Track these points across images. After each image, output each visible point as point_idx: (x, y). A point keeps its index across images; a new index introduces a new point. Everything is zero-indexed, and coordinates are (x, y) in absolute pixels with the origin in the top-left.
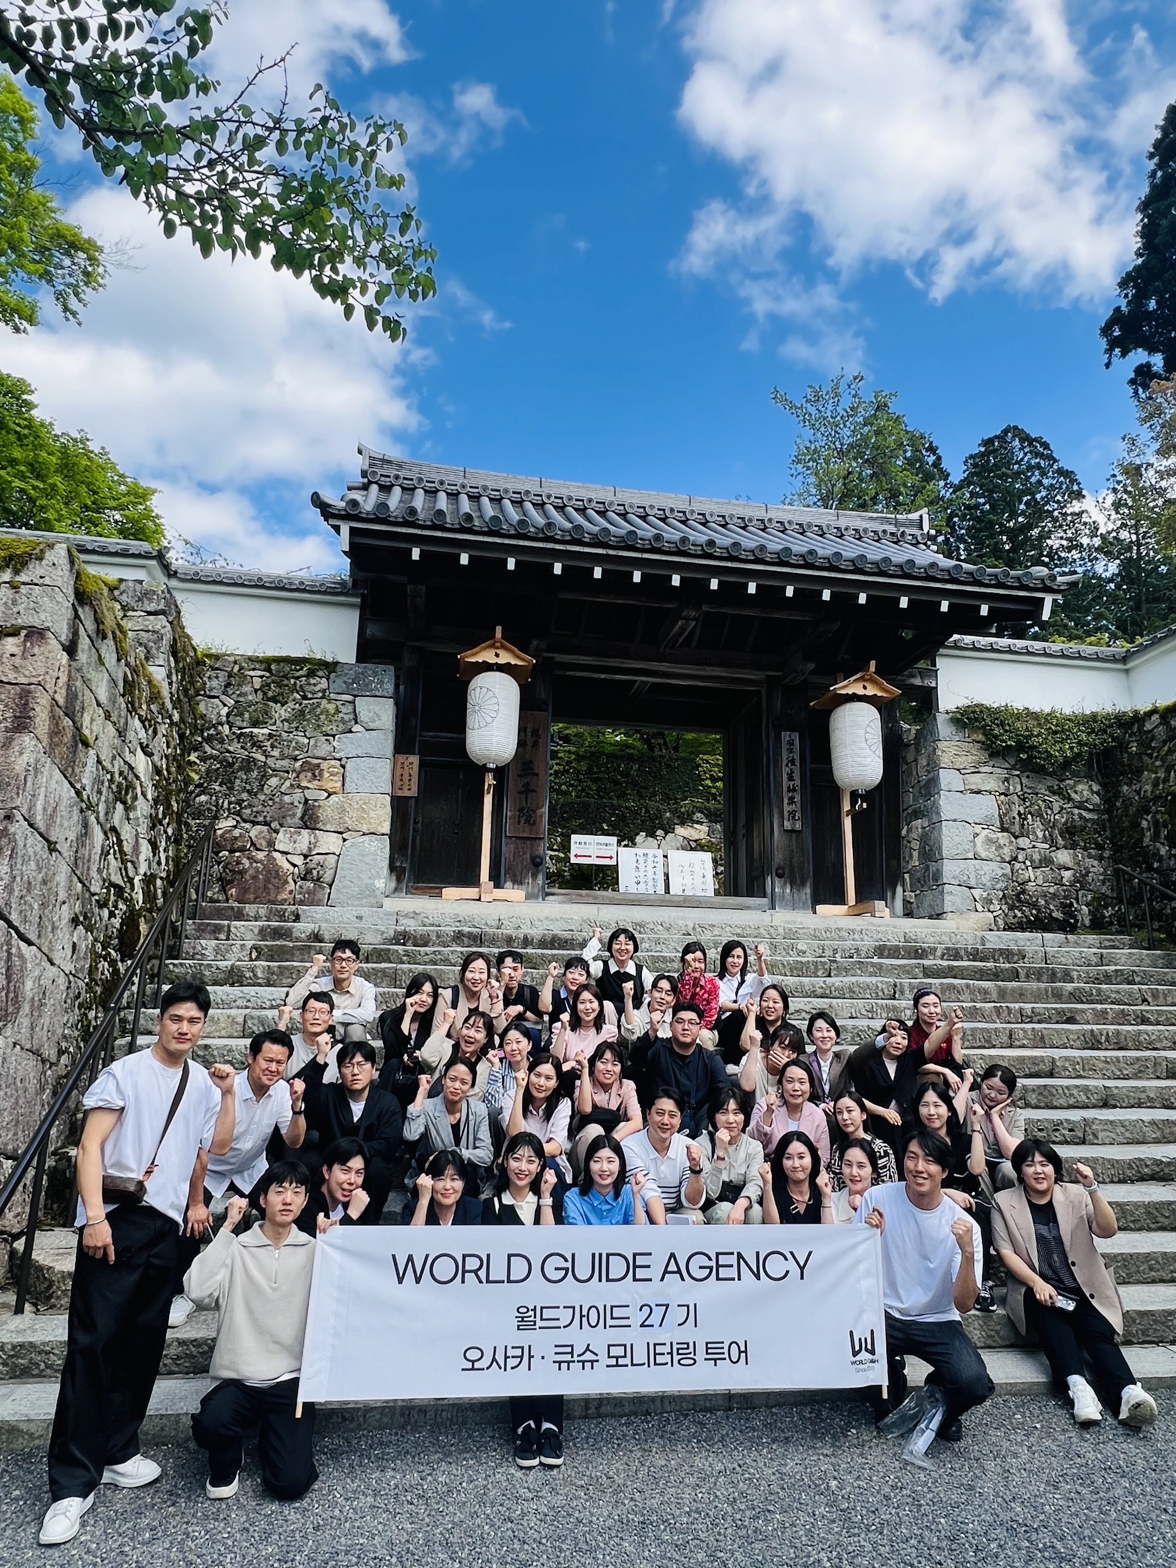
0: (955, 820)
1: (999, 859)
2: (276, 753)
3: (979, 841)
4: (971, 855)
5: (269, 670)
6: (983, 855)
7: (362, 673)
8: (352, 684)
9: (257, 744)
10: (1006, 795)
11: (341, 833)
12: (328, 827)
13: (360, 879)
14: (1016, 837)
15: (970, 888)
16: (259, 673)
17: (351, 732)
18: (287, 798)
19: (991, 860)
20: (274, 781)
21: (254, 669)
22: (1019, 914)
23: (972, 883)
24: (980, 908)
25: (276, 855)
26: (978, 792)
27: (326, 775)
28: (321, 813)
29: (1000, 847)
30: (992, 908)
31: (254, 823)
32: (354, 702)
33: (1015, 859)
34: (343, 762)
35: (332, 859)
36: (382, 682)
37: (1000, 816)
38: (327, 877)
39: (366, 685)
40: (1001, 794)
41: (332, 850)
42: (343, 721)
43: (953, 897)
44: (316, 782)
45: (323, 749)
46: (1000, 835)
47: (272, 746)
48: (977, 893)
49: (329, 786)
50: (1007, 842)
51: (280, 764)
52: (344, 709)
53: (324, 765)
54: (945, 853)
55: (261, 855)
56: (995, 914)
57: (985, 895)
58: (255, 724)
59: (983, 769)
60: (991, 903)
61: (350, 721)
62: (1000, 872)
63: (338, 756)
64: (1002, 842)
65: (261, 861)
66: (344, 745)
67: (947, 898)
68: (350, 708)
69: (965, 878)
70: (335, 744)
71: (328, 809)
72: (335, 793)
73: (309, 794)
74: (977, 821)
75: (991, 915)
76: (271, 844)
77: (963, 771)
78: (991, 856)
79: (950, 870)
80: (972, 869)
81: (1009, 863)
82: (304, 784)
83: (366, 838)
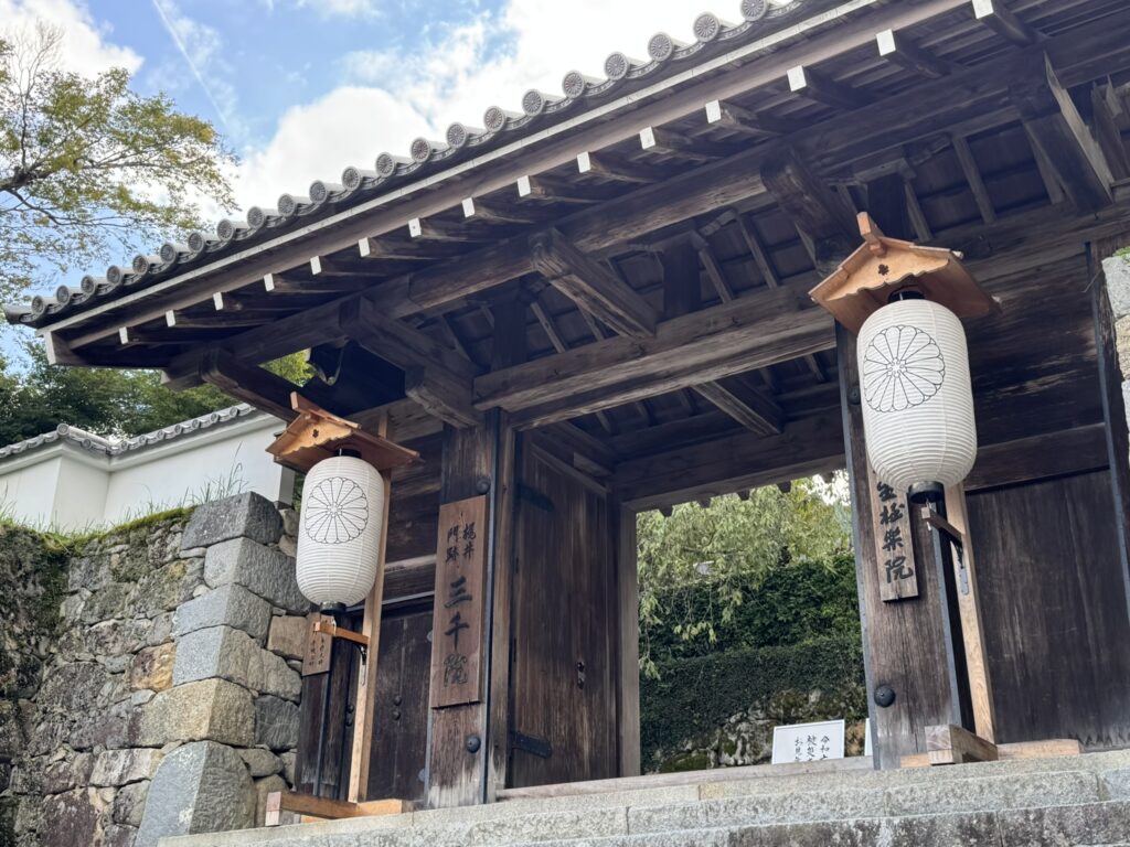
2: (117, 649)
5: (128, 541)
8: (203, 530)
9: (101, 642)
11: (159, 747)
12: (147, 741)
13: (166, 812)
16: (119, 548)
17: (193, 598)
18: (114, 709)
20: (107, 688)
21: (116, 544)
25: (91, 791)
27: (157, 665)
28: (143, 723)
31: (82, 750)
32: (204, 555)
34: (176, 642)
35: (144, 785)
36: (233, 518)
38: (135, 816)
39: (217, 527)
41: (145, 773)
42: (185, 584)
44: (146, 679)
45: (161, 631)
47: (116, 640)
49: (156, 680)
51: (118, 663)
52: (190, 569)
53: (157, 654)
55: (77, 794)
58: (102, 617)
61: (193, 582)
63: (172, 635)
65: (76, 803)
66: (182, 619)
68: (198, 564)
70: (174, 619)
71: (151, 714)
72: (161, 689)
73: (136, 698)
76: (89, 774)
82: (135, 684)
83: (183, 749)
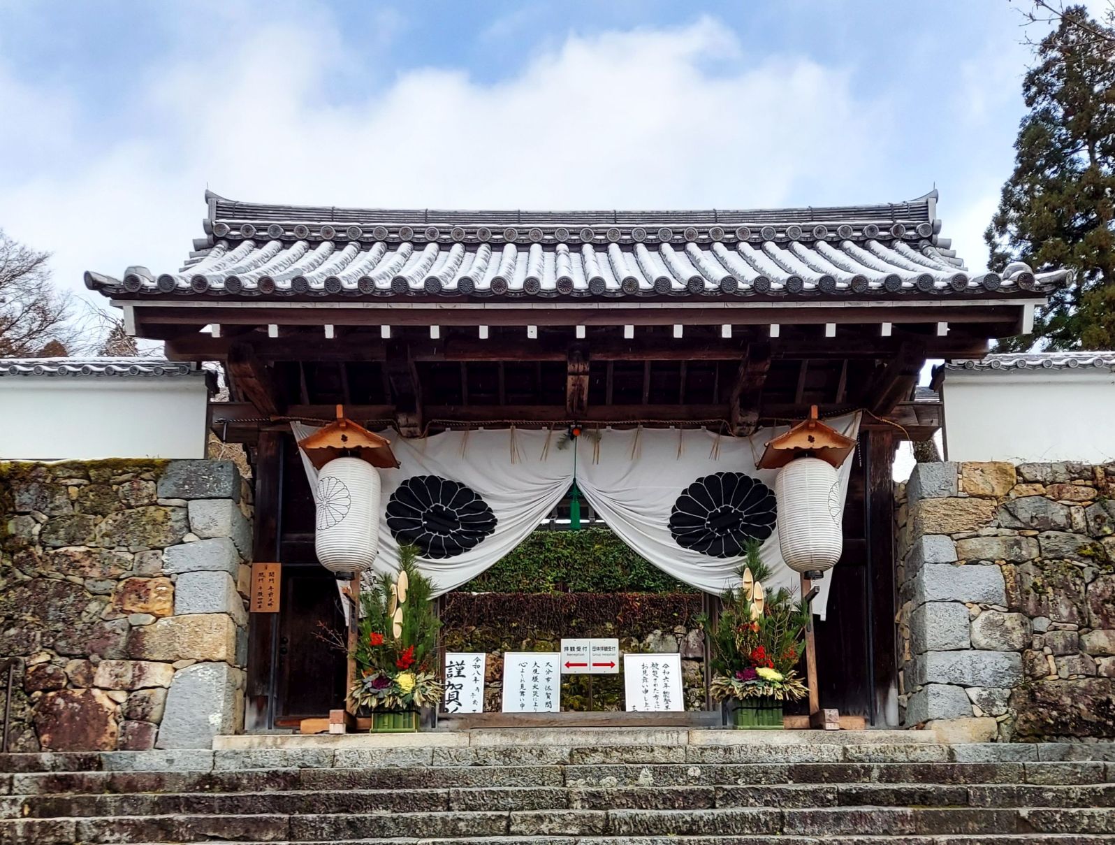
0: (943, 601)
1: (1006, 647)
2: (95, 573)
3: (977, 625)
4: (965, 644)
5: (88, 477)
6: (983, 642)
7: (195, 472)
8: (183, 485)
9: (74, 565)
10: (1016, 563)
12: (156, 656)
13: (192, 715)
14: (1032, 618)
15: (965, 687)
16: (76, 481)
17: (182, 543)
18: (107, 626)
19: (994, 649)
20: (93, 607)
21: (70, 477)
22: (1033, 718)
23: (968, 679)
24: (978, 712)
25: (96, 692)
26: (976, 562)
27: (153, 595)
28: (148, 641)
29: (1007, 631)
30: (995, 710)
31: (70, 656)
32: (186, 507)
33: (1030, 646)
34: (173, 578)
35: (160, 692)
36: (218, 481)
37: (1006, 590)
38: (155, 715)
39: (200, 485)
40: (1008, 563)
41: (160, 682)
42: (172, 529)
43: (939, 700)
44: (141, 604)
45: (151, 566)
46: (1006, 615)
47: (92, 566)
48: (973, 693)
49: (156, 607)
50: (1016, 624)
51: (101, 586)
52: (174, 516)
53: (151, 585)
54: (930, 643)
55: (78, 693)
56: (999, 719)
57: (985, 694)
58: (71, 542)
59: (984, 531)
60: (994, 704)
61: (181, 529)
62: (1007, 664)
63: (166, 571)
64: (1008, 624)
65: (78, 701)
66: (176, 558)
67: (932, 701)
68: (181, 514)
69: (957, 675)
70: (164, 558)
71: (156, 635)
72: (163, 616)
73: (133, 619)
74: (974, 599)
75: (993, 721)
76: (90, 678)
77: (955, 536)
78: (994, 643)
79: (935, 664)
80: (967, 662)
81: (1021, 651)
82: (128, 607)
83: (199, 666)
